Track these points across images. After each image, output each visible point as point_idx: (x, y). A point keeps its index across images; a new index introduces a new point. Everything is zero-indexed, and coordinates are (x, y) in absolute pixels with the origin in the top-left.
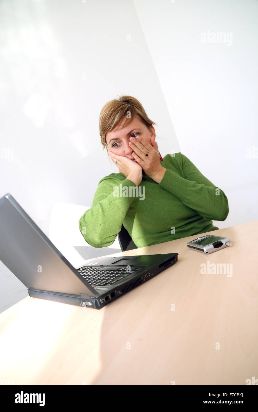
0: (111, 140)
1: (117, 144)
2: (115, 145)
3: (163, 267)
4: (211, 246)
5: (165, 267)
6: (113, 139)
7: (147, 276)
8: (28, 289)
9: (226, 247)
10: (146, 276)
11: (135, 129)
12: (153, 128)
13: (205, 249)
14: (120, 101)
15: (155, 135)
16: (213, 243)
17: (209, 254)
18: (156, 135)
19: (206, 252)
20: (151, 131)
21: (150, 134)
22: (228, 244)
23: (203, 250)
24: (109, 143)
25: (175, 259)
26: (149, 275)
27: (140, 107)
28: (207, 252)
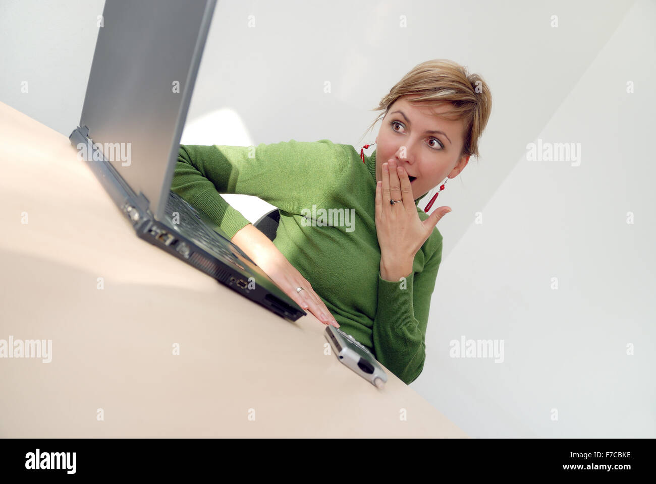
0: (399, 112)
1: (400, 126)
2: (395, 124)
3: (270, 303)
4: (357, 358)
5: (272, 305)
6: (403, 114)
7: (241, 283)
8: (78, 127)
9: (371, 383)
10: (239, 283)
11: (445, 135)
12: (467, 160)
13: (345, 350)
14: (468, 79)
15: (459, 172)
16: (363, 358)
17: (342, 363)
18: (461, 172)
19: (342, 355)
20: (460, 161)
21: (454, 163)
22: (378, 382)
23: (340, 349)
24: (392, 113)
25: (295, 316)
26: (244, 286)
27: (484, 116)
28: (341, 357)
